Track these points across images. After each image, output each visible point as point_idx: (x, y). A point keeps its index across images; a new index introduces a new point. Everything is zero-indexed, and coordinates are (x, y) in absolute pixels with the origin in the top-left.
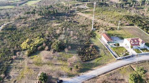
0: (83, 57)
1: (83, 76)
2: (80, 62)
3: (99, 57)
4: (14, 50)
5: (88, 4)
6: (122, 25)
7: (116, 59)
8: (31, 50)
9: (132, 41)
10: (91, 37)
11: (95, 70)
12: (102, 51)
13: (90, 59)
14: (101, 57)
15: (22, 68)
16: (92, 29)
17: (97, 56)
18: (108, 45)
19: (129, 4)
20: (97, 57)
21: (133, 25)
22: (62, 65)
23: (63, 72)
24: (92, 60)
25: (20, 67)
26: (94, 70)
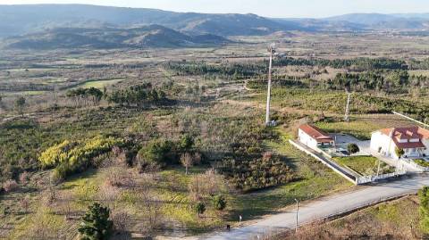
0: (242, 182)
1: (243, 229)
2: (231, 193)
3: (294, 180)
4: (15, 169)
5: (250, 82)
6: (354, 111)
7: (356, 183)
8: (71, 164)
9: (397, 133)
10: (264, 138)
11: (285, 212)
12: (305, 166)
13: (267, 185)
14: (305, 182)
15: (27, 213)
16: (267, 121)
17: (289, 176)
18: (321, 154)
19: (364, 83)
20: (290, 181)
21: (389, 112)
22: (169, 202)
23: (172, 219)
24: (272, 188)
25: (23, 210)
26: (281, 212)
